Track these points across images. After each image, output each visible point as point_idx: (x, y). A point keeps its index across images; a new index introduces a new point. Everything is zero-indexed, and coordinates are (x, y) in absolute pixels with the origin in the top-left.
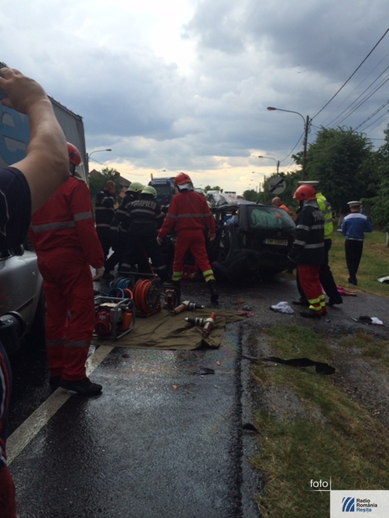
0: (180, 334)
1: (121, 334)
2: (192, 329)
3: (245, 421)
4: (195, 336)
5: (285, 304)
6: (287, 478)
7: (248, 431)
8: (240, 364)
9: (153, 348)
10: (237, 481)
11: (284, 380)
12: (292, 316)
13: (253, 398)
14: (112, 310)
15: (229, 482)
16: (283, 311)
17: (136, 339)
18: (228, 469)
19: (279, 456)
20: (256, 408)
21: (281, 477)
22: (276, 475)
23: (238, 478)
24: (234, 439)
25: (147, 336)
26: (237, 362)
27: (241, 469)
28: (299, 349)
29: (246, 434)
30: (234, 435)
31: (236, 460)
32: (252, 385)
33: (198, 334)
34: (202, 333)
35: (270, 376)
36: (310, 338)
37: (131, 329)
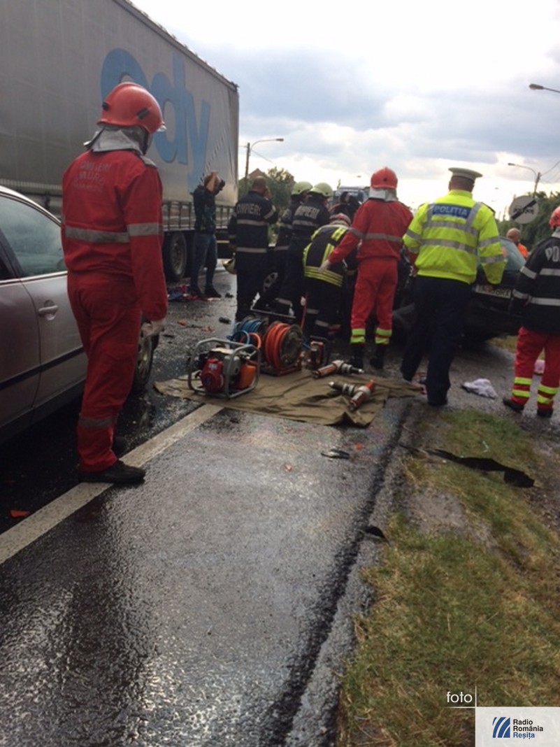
0: (318, 403)
1: (236, 392)
2: (336, 399)
3: (372, 522)
4: (338, 408)
5: (486, 383)
6: (407, 601)
7: (373, 536)
8: (391, 453)
9: (275, 415)
10: (337, 591)
11: (448, 483)
12: (493, 401)
13: (395, 498)
14: (226, 357)
15: (323, 591)
16: (480, 393)
17: (255, 401)
18: (327, 575)
19: (405, 573)
20: (394, 511)
21: (400, 600)
22: (393, 595)
23: (337, 589)
24: (349, 542)
25: (271, 400)
26: (386, 449)
27: (346, 579)
28: (487, 447)
29: (369, 539)
30: (350, 537)
31: (343, 567)
32: (398, 482)
33: (342, 406)
34: (348, 404)
35: (430, 475)
36: (510, 434)
37: (253, 387)
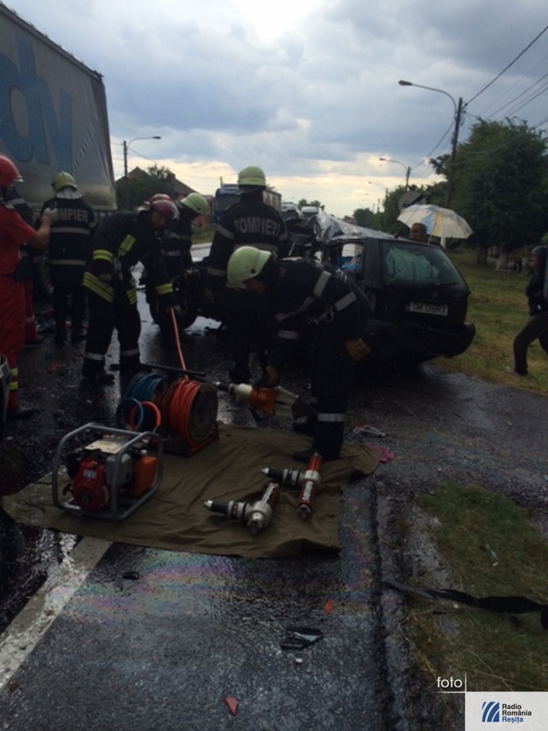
8: (382, 610)
26: (374, 604)
32: (415, 692)
34: (297, 508)
36: (509, 521)
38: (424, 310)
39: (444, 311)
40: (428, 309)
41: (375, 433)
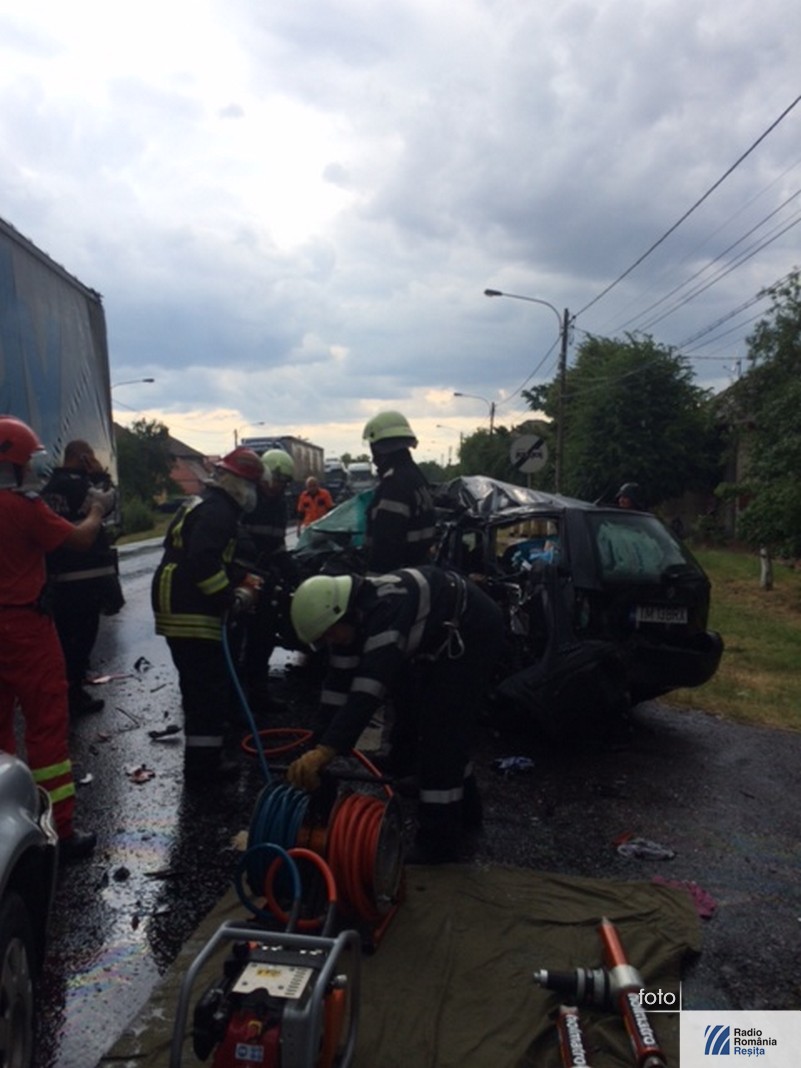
38: (656, 617)
39: (682, 617)
40: (661, 616)
41: (657, 852)
